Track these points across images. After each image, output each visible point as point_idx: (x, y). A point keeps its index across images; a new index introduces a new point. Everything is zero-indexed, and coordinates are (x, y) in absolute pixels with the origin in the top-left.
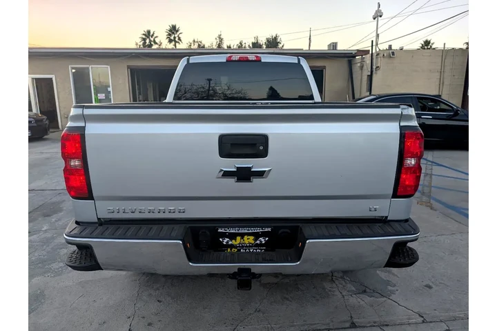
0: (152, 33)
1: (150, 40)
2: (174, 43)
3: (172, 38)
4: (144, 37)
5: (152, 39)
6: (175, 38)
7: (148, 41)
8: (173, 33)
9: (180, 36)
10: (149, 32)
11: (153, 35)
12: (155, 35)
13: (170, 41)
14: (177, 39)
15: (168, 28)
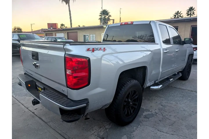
0: (179, 12)
1: (178, 15)
2: (190, 15)
3: (189, 13)
4: (175, 14)
5: (179, 15)
6: (191, 13)
7: (177, 16)
8: (190, 11)
9: (194, 12)
10: (178, 12)
11: (180, 13)
12: (181, 13)
13: (188, 15)
14: (192, 14)
15: (188, 9)
